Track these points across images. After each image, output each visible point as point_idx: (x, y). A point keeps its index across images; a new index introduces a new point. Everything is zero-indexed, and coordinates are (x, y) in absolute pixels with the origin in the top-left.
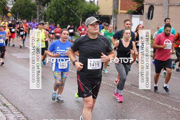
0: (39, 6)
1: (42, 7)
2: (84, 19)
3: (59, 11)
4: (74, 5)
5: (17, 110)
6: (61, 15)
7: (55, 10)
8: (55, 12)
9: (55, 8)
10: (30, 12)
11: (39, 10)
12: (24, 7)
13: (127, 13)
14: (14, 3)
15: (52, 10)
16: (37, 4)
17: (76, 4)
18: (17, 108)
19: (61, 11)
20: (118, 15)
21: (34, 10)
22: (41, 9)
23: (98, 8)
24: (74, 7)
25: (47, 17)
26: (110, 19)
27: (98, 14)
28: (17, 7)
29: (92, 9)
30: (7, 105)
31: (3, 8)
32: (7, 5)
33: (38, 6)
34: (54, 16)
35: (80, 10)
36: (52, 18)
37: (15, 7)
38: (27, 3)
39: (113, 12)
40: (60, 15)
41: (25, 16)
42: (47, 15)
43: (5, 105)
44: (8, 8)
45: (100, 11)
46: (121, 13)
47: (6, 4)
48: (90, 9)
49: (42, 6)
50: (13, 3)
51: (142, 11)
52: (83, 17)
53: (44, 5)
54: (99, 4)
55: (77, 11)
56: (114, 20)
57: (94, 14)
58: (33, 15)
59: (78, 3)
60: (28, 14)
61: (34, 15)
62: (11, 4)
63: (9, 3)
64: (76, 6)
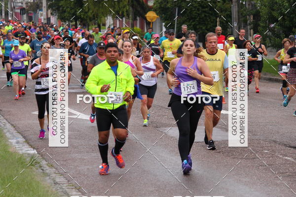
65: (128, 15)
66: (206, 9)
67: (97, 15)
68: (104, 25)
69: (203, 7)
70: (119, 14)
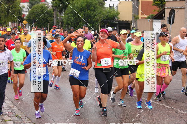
0: (56, 13)
1: (59, 14)
2: (103, 25)
3: (77, 17)
4: (92, 11)
5: (30, 122)
6: (79, 22)
7: (72, 16)
8: (73, 19)
9: (72, 14)
10: (46, 19)
11: (56, 17)
12: (40, 14)
13: (148, 18)
14: (30, 10)
15: (69, 17)
16: (54, 10)
17: (94, 10)
18: (30, 119)
19: (78, 17)
20: (138, 20)
21: (51, 17)
22: (58, 16)
23: (118, 14)
24: (92, 13)
25: (64, 24)
26: (130, 24)
27: (118, 19)
28: (33, 14)
29: (112, 15)
30: (20, 116)
31: (18, 15)
32: (23, 12)
33: (54, 13)
34: (71, 23)
35: (98, 16)
36: (70, 24)
37: (31, 14)
38: (44, 9)
39: (133, 17)
40: (77, 22)
41: (41, 23)
42: (64, 22)
43: (17, 116)
44: (24, 15)
45: (119, 16)
46: (141, 18)
47: (21, 11)
48: (109, 15)
49: (59, 12)
50: (28, 10)
51: (163, 15)
52: (102, 23)
53: (61, 12)
54: (118, 9)
55: (95, 17)
56: (134, 25)
57: (114, 20)
58: (49, 22)
59: (96, 8)
60: (44, 21)
61: (51, 22)
62: (27, 11)
63: (24, 10)
64: (94, 12)
65: (17, 22)
66: (45, 20)
67: (5, 22)
68: (8, 25)
69: (43, 19)
70: (13, 22)
